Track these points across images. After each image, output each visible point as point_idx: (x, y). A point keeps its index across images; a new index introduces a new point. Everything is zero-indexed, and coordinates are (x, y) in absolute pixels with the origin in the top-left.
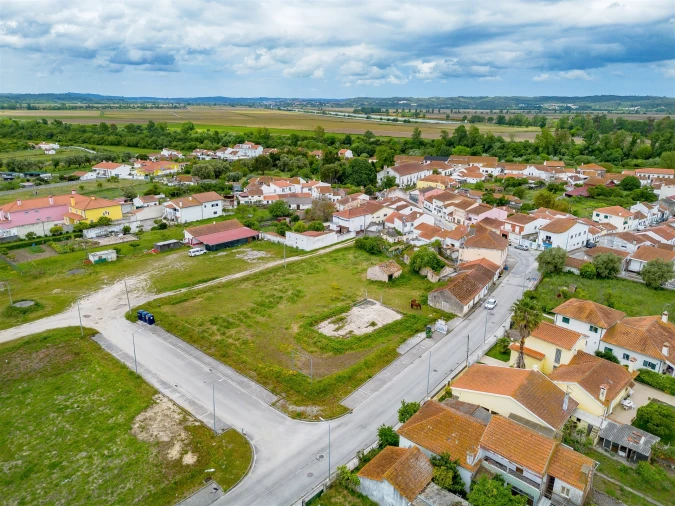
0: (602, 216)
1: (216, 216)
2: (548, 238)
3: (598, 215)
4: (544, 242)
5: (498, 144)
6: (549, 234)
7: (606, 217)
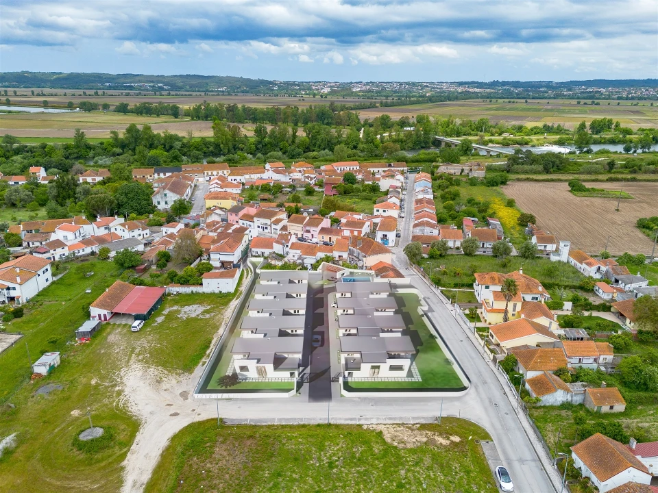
0: (381, 211)
1: (48, 283)
2: (385, 236)
3: (378, 211)
4: (382, 240)
5: (178, 144)
6: (385, 233)
7: (384, 211)
